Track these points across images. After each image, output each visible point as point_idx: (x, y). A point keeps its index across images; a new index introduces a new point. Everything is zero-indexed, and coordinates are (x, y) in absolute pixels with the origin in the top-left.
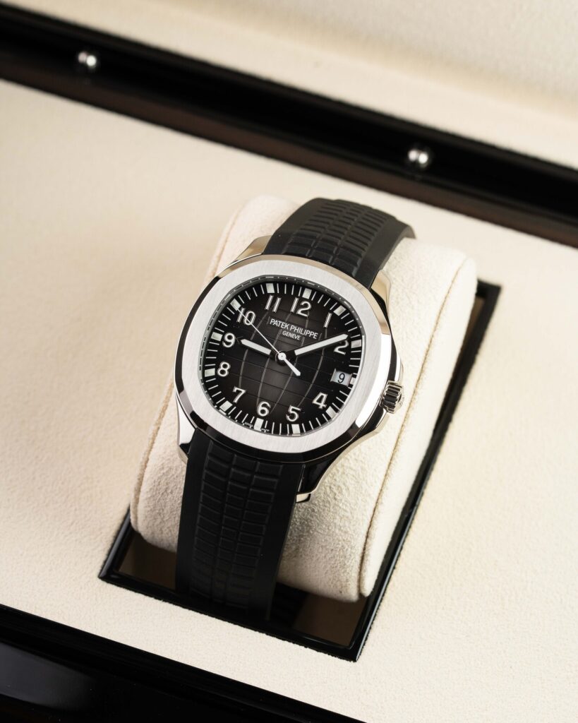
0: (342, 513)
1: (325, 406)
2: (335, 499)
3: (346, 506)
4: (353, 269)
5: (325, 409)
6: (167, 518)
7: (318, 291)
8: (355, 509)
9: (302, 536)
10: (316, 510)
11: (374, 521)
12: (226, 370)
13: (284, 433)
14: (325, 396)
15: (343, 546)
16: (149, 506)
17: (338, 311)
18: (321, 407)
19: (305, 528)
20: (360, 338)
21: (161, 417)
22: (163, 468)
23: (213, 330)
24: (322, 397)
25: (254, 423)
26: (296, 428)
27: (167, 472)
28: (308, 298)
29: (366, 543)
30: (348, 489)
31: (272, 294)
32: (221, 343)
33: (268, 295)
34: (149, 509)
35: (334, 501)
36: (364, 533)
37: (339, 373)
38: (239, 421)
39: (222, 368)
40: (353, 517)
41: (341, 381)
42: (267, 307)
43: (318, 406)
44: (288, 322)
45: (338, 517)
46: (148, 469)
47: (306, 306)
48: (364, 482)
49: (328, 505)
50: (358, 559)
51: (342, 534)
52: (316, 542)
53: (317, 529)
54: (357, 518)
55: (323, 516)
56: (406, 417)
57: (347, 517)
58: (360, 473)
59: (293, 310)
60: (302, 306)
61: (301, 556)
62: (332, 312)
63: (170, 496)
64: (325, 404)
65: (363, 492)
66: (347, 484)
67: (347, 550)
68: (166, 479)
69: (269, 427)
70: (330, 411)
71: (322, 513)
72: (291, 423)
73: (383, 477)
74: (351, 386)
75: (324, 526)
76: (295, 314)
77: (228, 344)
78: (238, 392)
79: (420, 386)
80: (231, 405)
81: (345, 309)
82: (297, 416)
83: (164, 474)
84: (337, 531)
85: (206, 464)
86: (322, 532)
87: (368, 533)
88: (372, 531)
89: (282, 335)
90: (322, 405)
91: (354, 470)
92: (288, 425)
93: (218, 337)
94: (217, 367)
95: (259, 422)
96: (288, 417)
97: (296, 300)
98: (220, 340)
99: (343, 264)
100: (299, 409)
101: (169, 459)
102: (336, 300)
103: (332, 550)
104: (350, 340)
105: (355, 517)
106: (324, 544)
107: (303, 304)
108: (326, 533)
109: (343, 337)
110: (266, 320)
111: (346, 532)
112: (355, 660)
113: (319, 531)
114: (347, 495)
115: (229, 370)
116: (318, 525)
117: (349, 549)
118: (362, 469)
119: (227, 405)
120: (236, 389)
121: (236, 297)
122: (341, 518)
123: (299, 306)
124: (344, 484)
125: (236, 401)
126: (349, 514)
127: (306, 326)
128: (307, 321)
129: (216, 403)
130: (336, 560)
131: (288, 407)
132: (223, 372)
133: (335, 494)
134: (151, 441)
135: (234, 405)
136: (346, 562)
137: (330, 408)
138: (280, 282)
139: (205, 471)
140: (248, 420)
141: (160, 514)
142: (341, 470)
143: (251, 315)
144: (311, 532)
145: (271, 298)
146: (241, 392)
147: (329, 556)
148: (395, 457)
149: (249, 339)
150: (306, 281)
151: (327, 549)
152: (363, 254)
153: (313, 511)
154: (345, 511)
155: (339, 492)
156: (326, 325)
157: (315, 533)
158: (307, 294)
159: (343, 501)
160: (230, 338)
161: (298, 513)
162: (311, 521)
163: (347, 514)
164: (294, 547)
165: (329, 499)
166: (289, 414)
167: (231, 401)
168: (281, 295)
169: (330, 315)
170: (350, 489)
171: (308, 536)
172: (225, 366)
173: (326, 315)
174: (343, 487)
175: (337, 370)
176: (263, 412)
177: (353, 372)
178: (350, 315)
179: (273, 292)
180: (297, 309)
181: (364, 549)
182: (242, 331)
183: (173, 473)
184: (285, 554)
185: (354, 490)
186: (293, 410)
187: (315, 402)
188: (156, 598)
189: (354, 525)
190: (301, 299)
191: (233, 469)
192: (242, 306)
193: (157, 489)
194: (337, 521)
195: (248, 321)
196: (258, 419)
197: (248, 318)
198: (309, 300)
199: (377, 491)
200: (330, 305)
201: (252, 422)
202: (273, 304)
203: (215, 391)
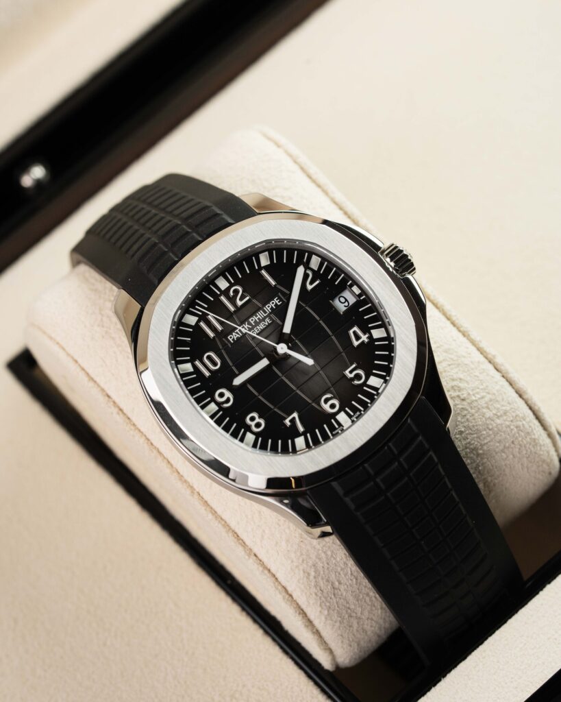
0: (482, 402)
1: (367, 336)
2: (463, 400)
3: (478, 393)
4: (223, 219)
5: (371, 337)
7: (226, 269)
8: (487, 386)
9: (478, 466)
10: (463, 429)
12: (257, 420)
13: (372, 399)
14: (355, 329)
15: (517, 427)
16: (336, 622)
17: (264, 260)
18: (366, 340)
19: (472, 455)
20: (311, 251)
21: (244, 544)
22: (309, 574)
23: (201, 407)
24: (355, 333)
25: (340, 424)
26: (374, 381)
27: (315, 572)
28: (228, 285)
29: (526, 403)
30: (461, 379)
31: (198, 321)
32: (221, 408)
33: (197, 327)
34: (338, 624)
35: (465, 403)
37: (337, 300)
38: (326, 438)
39: (253, 424)
40: (494, 394)
41: (346, 304)
42: (212, 335)
43: (363, 342)
44: (243, 322)
45: (484, 410)
47: (236, 292)
48: (463, 359)
49: (466, 412)
51: (505, 417)
52: (494, 454)
53: (483, 443)
54: (498, 391)
55: (473, 426)
57: (491, 400)
58: (452, 357)
59: (232, 309)
60: (234, 296)
61: (494, 485)
62: (260, 268)
63: (342, 587)
64: (365, 334)
65: (473, 366)
66: (455, 377)
67: (523, 424)
68: (322, 579)
69: (355, 410)
70: (376, 334)
71: (471, 424)
72: (365, 384)
74: (363, 292)
75: (484, 432)
76: (238, 309)
77: (228, 400)
78: (293, 421)
80: (302, 437)
81: (267, 253)
82: (361, 372)
83: (315, 577)
84: (498, 421)
85: (352, 506)
86: (489, 439)
90: (364, 338)
91: (444, 360)
92: (365, 388)
93: (212, 408)
94: (248, 429)
95: (342, 417)
96: (356, 382)
97: (223, 298)
98: (217, 408)
99: (211, 226)
100: (354, 366)
101: (303, 561)
102: (250, 256)
103: (513, 442)
104: (307, 267)
105: (495, 392)
106: (501, 448)
107: (231, 294)
108: (493, 436)
109: (301, 271)
110: (224, 345)
111: (505, 413)
113: (486, 441)
114: (466, 385)
115: (260, 417)
116: (478, 437)
117: (524, 422)
118: (446, 351)
119: (300, 442)
120: (287, 422)
121: (178, 363)
122: (488, 408)
123: (232, 300)
124: (453, 380)
125: (301, 429)
126: (488, 397)
127: (260, 305)
128: (254, 301)
129: (289, 452)
130: (525, 447)
131: (345, 376)
132: (258, 425)
133: (458, 396)
134: (266, 572)
135: (304, 434)
136: (533, 437)
137: (372, 331)
138: (189, 306)
139: (358, 514)
140: (332, 428)
141: (350, 616)
143: (209, 358)
144: (481, 452)
145: (202, 324)
146: (294, 418)
147: (516, 451)
148: (448, 313)
149: (237, 375)
150: (206, 277)
151: (508, 447)
154: (483, 398)
155: (459, 391)
156: (273, 283)
157: (485, 448)
158: (223, 284)
159: (471, 393)
160: (222, 395)
162: (469, 443)
163: (486, 399)
165: (460, 406)
166: (352, 379)
167: (299, 435)
168: (206, 311)
169: (263, 272)
170: (462, 376)
171: (482, 459)
172: (252, 419)
173: (262, 276)
174: (455, 383)
175: (333, 300)
176: (333, 406)
177: (346, 283)
178: (276, 250)
179: (196, 319)
180: (234, 304)
181: (531, 408)
183: (321, 565)
185: (465, 374)
186: (351, 372)
187: (356, 343)
189: (503, 400)
190: (225, 292)
191: (378, 479)
192: (192, 361)
193: (326, 598)
194: (488, 414)
195: (215, 364)
196: (338, 417)
197: (210, 363)
198: (231, 285)
199: (478, 353)
200: (251, 265)
201: (337, 426)
202: (211, 326)
203: (275, 444)
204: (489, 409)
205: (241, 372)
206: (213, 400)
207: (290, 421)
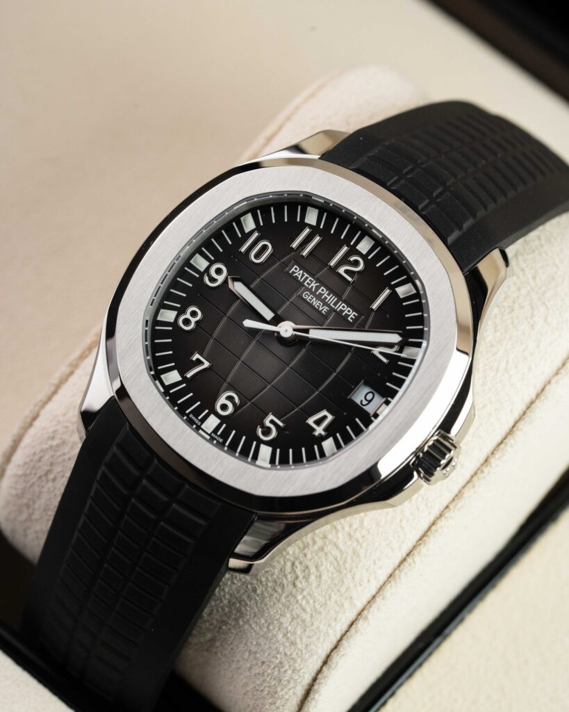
1: (323, 433)
2: (294, 585)
3: (308, 602)
4: (452, 231)
5: (322, 438)
6: (36, 516)
7: (384, 248)
8: (320, 613)
9: (226, 623)
10: (259, 592)
11: (344, 642)
12: (193, 320)
13: (244, 454)
14: (330, 417)
15: (281, 663)
16: (16, 489)
18: (316, 434)
19: (234, 612)
20: (419, 345)
22: (53, 438)
23: (198, 251)
24: (325, 417)
25: (203, 421)
26: (265, 452)
27: (57, 446)
28: (364, 253)
29: (320, 671)
30: (320, 576)
31: (310, 226)
32: (202, 274)
33: (303, 225)
34: (14, 492)
35: (291, 587)
36: (323, 655)
37: (366, 390)
38: (181, 409)
39: (188, 316)
40: (312, 625)
41: (365, 403)
42: (295, 245)
43: (314, 430)
44: (318, 280)
45: (288, 615)
46: (32, 431)
47: (356, 263)
48: (349, 576)
49: (280, 591)
50: (300, 691)
51: (287, 644)
52: (244, 641)
53: (251, 622)
54: (318, 628)
55: (266, 605)
56: (458, 495)
57: (303, 621)
58: (349, 560)
59: (332, 263)
60: (350, 262)
61: (216, 653)
62: (393, 288)
63: (50, 485)
64: (325, 430)
65: (343, 590)
66: (322, 568)
67: (286, 671)
68: (52, 456)
69: (225, 435)
70: (328, 444)
71: (267, 600)
72: (260, 442)
73: (383, 577)
74: (376, 416)
75: (263, 621)
76: (334, 270)
77: (213, 280)
78: (199, 362)
79: (498, 455)
80: (179, 378)
81: (415, 292)
82: (274, 434)
83: (51, 447)
84: (280, 636)
85: (108, 458)
86: (257, 629)
87: (328, 656)
88: (335, 658)
89: (300, 297)
91: (341, 551)
92: (255, 443)
93: (201, 263)
94: (181, 311)
95: (213, 422)
96: (259, 431)
97: (345, 249)
98: (202, 270)
99: (440, 219)
101: (66, 427)
102: (405, 273)
103: (263, 663)
104: (402, 346)
105: (316, 623)
106: (254, 649)
107: (352, 259)
108: (262, 633)
109: (395, 338)
110: (286, 264)
111: (293, 643)
113: (253, 626)
114: (315, 584)
115: (197, 322)
116: (255, 616)
117: (290, 672)
118: (355, 553)
119: (173, 377)
120: (196, 356)
121: (252, 211)
122: (293, 619)
123: (344, 261)
124: (317, 567)
125: (189, 375)
126: (307, 617)
127: (344, 297)
128: (349, 288)
129: (156, 369)
130: (264, 681)
131: (266, 415)
132: (187, 322)
133: (297, 577)
134: (53, 389)
135: (185, 380)
136: (279, 689)
137: (331, 440)
138: (331, 211)
139: (103, 468)
140: (197, 412)
141: (28, 506)
142: (320, 543)
143: (264, 248)
144: (241, 623)
145: (307, 231)
146: (202, 363)
147: (256, 670)
148: (415, 552)
150: (371, 226)
151: (256, 658)
152: (481, 213)
153: (255, 590)
154: (304, 610)
155: (304, 577)
156: (375, 306)
157: (246, 627)
158: (364, 246)
159: (305, 593)
160: (219, 271)
161: (229, 585)
162: (246, 604)
163: (303, 615)
164: (209, 636)
165: (285, 582)
166: (263, 426)
167: (182, 373)
168: (324, 233)
169: (387, 292)
170: (324, 577)
171: (234, 626)
172: (194, 314)
173: (381, 291)
174: (313, 570)
175: (367, 384)
176: (224, 407)
177: (389, 394)
178: (418, 303)
179: (314, 223)
180: (339, 264)
181: (315, 679)
182: (241, 269)
183: (66, 451)
184: (193, 640)
185: (329, 582)
186: (272, 422)
187: (311, 421)
189: (309, 637)
190: (353, 251)
191: (144, 482)
192: (258, 228)
193: (34, 467)
194: (286, 621)
195: (257, 256)
196: (212, 417)
197: (259, 251)
198: (364, 257)
199: (368, 596)
200: (393, 276)
201: (200, 418)
202: (305, 243)
203: (164, 347)
204: (292, 621)
207: (198, 359)
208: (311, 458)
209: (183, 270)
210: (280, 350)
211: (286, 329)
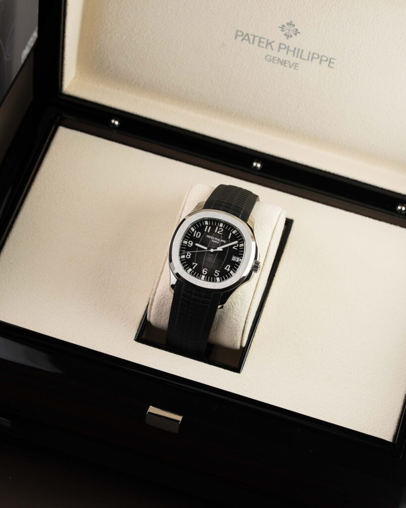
0: (235, 313)
3: (237, 310)
4: (240, 215)
5: (229, 271)
6: (163, 315)
7: (226, 224)
8: (241, 312)
9: (219, 323)
11: (248, 316)
13: (213, 281)
14: (229, 266)
15: (236, 326)
16: (156, 311)
17: (234, 232)
19: (221, 319)
20: (243, 243)
21: (161, 275)
22: (162, 295)
23: (184, 240)
25: (201, 277)
26: (218, 279)
27: (164, 297)
29: (245, 325)
30: (238, 304)
32: (187, 245)
33: (205, 226)
35: (232, 308)
36: (244, 321)
38: (195, 276)
40: (240, 315)
41: (236, 260)
42: (205, 231)
44: (214, 237)
46: (156, 296)
47: (221, 230)
48: (244, 301)
49: (230, 310)
50: (242, 332)
52: (225, 325)
54: (242, 315)
56: (260, 274)
57: (238, 315)
58: (243, 297)
59: (216, 232)
60: (219, 230)
61: (218, 331)
62: (231, 232)
63: (165, 307)
64: (230, 269)
65: (244, 304)
66: (238, 301)
68: (163, 300)
69: (207, 279)
71: (228, 313)
72: (216, 277)
73: (251, 299)
74: (240, 262)
75: (228, 318)
76: (216, 233)
77: (190, 245)
78: (195, 265)
79: (266, 262)
81: (237, 231)
82: (218, 274)
83: (162, 298)
84: (233, 320)
85: (182, 294)
86: (227, 321)
87: (246, 321)
88: (247, 321)
89: (211, 242)
90: (228, 270)
91: (240, 296)
93: (186, 242)
94: (186, 254)
95: (203, 277)
96: (215, 275)
97: (217, 228)
99: (236, 213)
100: (219, 271)
101: (165, 292)
102: (233, 227)
103: (231, 328)
104: (239, 243)
106: (228, 326)
108: (229, 321)
109: (236, 242)
110: (205, 235)
111: (237, 321)
112: (240, 373)
114: (237, 306)
115: (190, 256)
116: (226, 318)
117: (238, 328)
118: (244, 295)
119: (190, 270)
120: (193, 263)
121: (192, 226)
123: (218, 230)
124: (236, 301)
125: (194, 268)
127: (221, 238)
128: (222, 236)
129: (186, 268)
130: (233, 332)
131: (215, 271)
132: (188, 257)
133: (233, 306)
134: (157, 285)
135: (193, 270)
136: (237, 333)
137: (231, 271)
138: (211, 220)
139: (181, 296)
140: (199, 276)
141: (160, 314)
142: (235, 296)
143: (199, 234)
144: (223, 321)
145: (207, 226)
147: (230, 331)
148: (256, 291)
149: (198, 243)
150: (221, 220)
151: (229, 328)
152: (243, 209)
153: (224, 312)
154: (237, 312)
156: (229, 238)
157: (225, 321)
158: (221, 225)
159: (236, 308)
160: (191, 243)
161: (219, 312)
162: (223, 316)
164: (216, 327)
165: (230, 308)
166: (215, 273)
167: (192, 268)
168: (211, 225)
169: (231, 234)
172: (189, 254)
173: (229, 234)
175: (234, 256)
176: (205, 272)
177: (241, 257)
178: (239, 233)
179: (208, 224)
180: (217, 231)
181: (244, 328)
182: (195, 240)
184: (212, 330)
185: (240, 304)
186: (217, 272)
187: (225, 268)
188: (158, 348)
189: (240, 318)
190: (219, 227)
191: (193, 296)
192: (195, 230)
193: (160, 304)
194: (234, 316)
195: (198, 236)
197: (198, 235)
198: (222, 228)
199: (250, 304)
200: (231, 229)
202: (208, 229)
203: (185, 264)
205: (200, 244)
206: (188, 241)
208: (229, 277)
209: (182, 245)
210: (212, 255)
211: (212, 250)
